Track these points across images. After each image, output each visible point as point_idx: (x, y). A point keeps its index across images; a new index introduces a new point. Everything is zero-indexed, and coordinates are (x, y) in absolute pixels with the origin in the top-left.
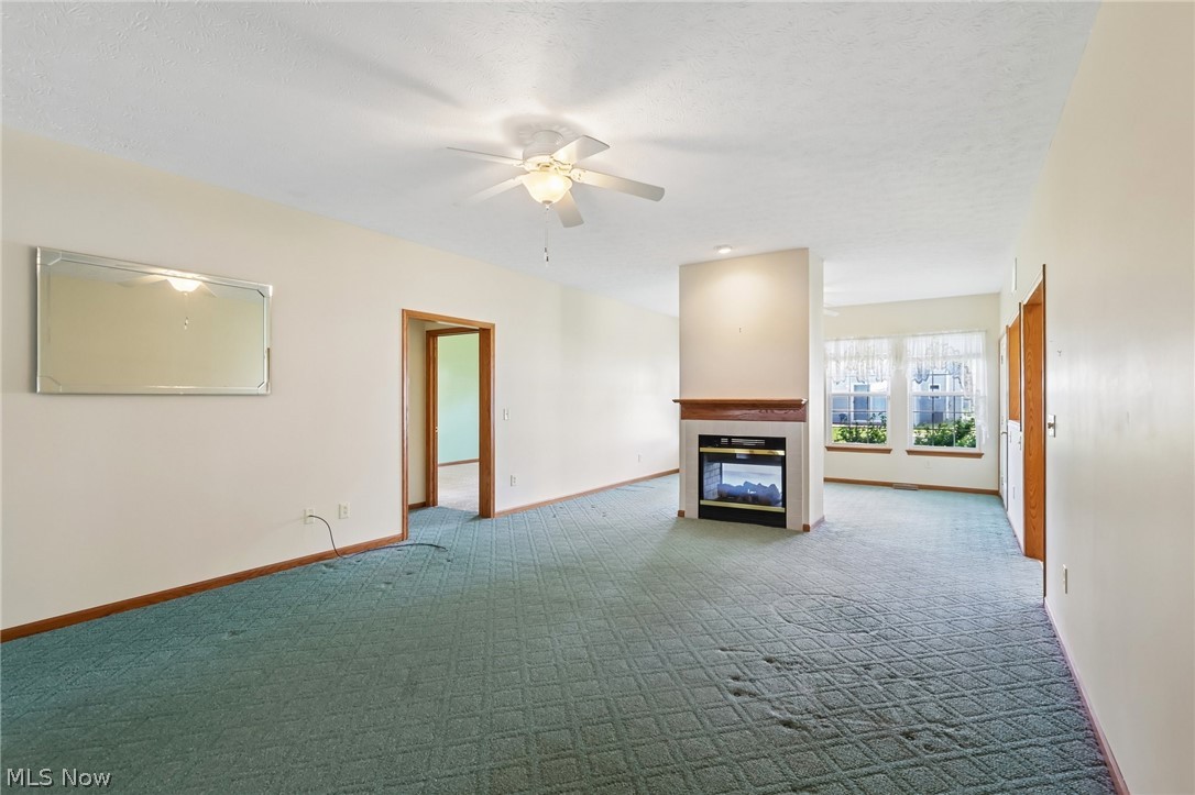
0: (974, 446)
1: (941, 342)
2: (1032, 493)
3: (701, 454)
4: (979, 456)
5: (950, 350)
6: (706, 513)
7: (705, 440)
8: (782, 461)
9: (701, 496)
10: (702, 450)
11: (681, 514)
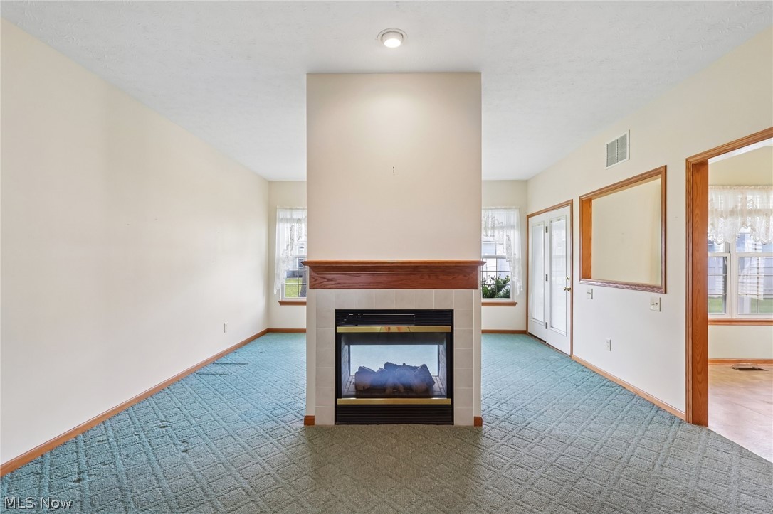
0: (508, 297)
1: (490, 215)
2: (698, 358)
3: (338, 336)
4: (514, 304)
5: (496, 222)
6: (345, 415)
7: (343, 317)
8: (449, 339)
9: (338, 394)
10: (340, 329)
11: (309, 421)
